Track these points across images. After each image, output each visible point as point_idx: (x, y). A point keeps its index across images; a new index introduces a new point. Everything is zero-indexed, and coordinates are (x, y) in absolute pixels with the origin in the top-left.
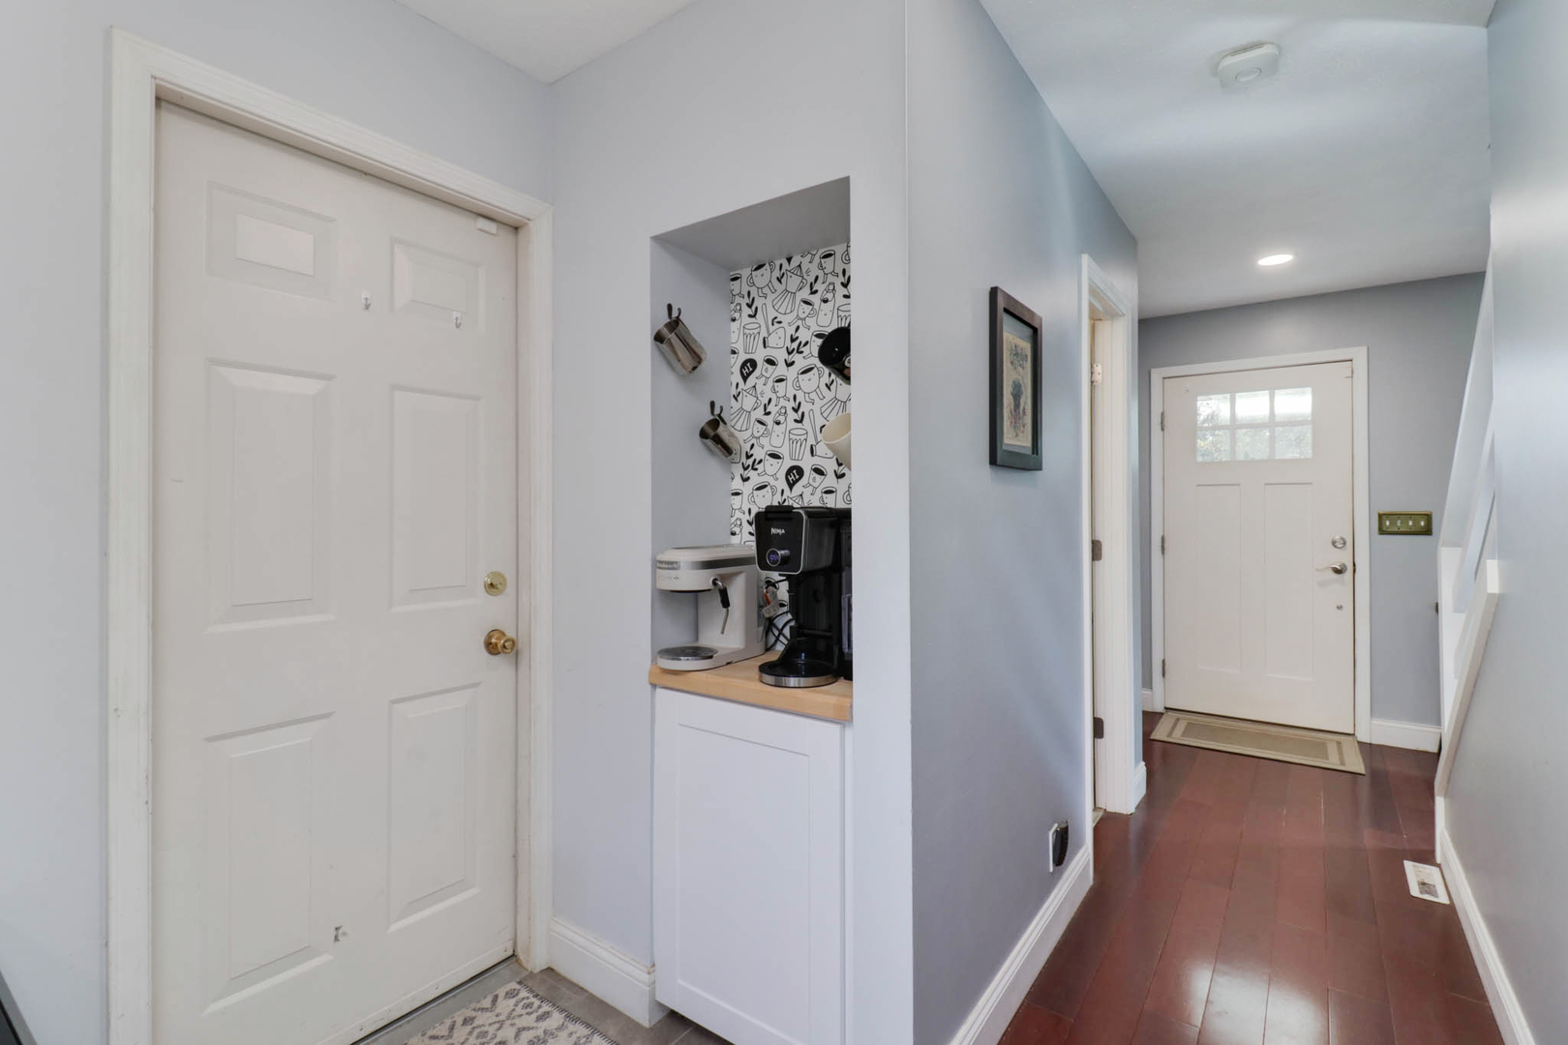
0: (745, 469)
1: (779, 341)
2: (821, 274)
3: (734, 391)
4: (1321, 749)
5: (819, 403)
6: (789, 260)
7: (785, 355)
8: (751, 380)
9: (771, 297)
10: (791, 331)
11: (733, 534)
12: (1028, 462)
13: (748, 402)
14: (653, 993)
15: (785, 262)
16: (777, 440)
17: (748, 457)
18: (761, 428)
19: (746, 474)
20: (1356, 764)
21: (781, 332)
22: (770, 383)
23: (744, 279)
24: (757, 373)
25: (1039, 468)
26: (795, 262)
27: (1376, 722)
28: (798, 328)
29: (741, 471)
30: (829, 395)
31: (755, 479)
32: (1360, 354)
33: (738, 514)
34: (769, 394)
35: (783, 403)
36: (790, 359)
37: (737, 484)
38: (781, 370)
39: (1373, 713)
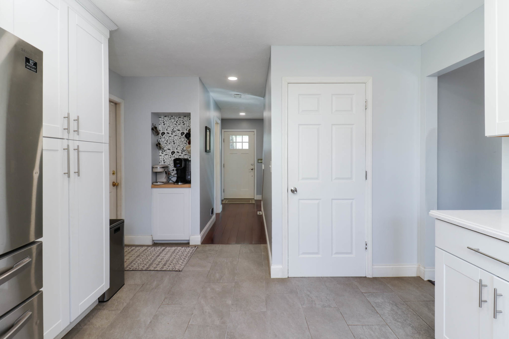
0: (162, 151)
1: (170, 130)
2: (178, 120)
3: (160, 137)
4: (249, 201)
5: (178, 141)
6: (172, 116)
7: (171, 132)
8: (164, 136)
9: (168, 122)
10: (173, 128)
11: (160, 163)
12: (209, 151)
13: (163, 140)
14: (152, 239)
15: (171, 117)
16: (170, 146)
17: (163, 149)
18: (166, 144)
19: (163, 152)
20: (254, 202)
21: (170, 128)
22: (168, 137)
23: (162, 118)
24: (165, 135)
25: (210, 152)
26: (173, 117)
27: (257, 196)
28: (174, 128)
29: (162, 152)
30: (180, 140)
31: (165, 153)
32: (255, 131)
33: (161, 159)
34: (167, 139)
35: (171, 140)
36: (172, 133)
37: (161, 154)
38: (170, 135)
39: (257, 195)
